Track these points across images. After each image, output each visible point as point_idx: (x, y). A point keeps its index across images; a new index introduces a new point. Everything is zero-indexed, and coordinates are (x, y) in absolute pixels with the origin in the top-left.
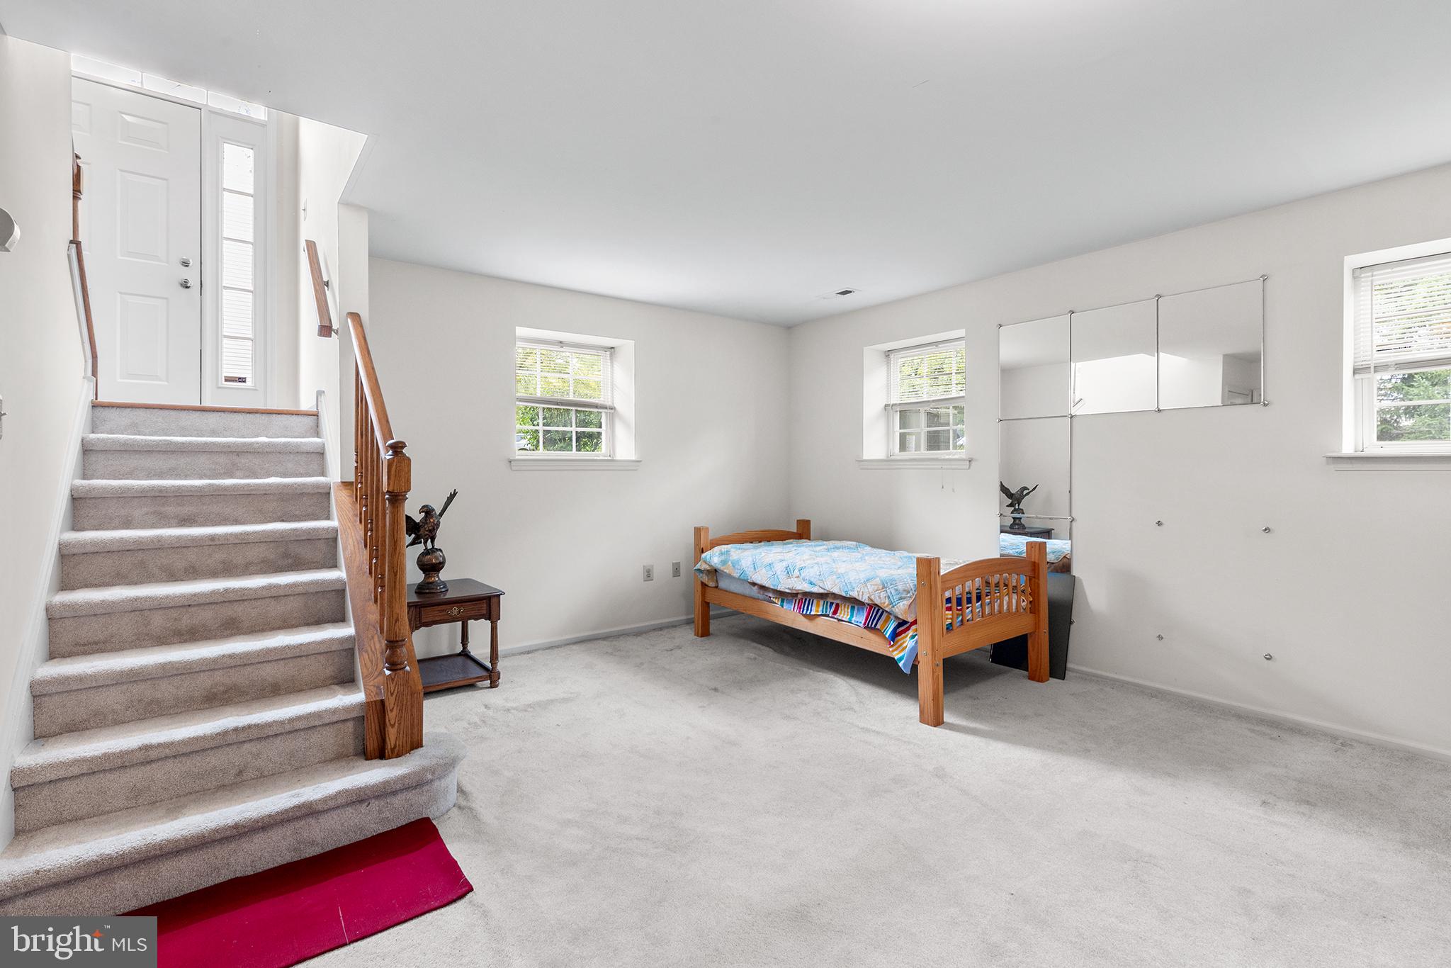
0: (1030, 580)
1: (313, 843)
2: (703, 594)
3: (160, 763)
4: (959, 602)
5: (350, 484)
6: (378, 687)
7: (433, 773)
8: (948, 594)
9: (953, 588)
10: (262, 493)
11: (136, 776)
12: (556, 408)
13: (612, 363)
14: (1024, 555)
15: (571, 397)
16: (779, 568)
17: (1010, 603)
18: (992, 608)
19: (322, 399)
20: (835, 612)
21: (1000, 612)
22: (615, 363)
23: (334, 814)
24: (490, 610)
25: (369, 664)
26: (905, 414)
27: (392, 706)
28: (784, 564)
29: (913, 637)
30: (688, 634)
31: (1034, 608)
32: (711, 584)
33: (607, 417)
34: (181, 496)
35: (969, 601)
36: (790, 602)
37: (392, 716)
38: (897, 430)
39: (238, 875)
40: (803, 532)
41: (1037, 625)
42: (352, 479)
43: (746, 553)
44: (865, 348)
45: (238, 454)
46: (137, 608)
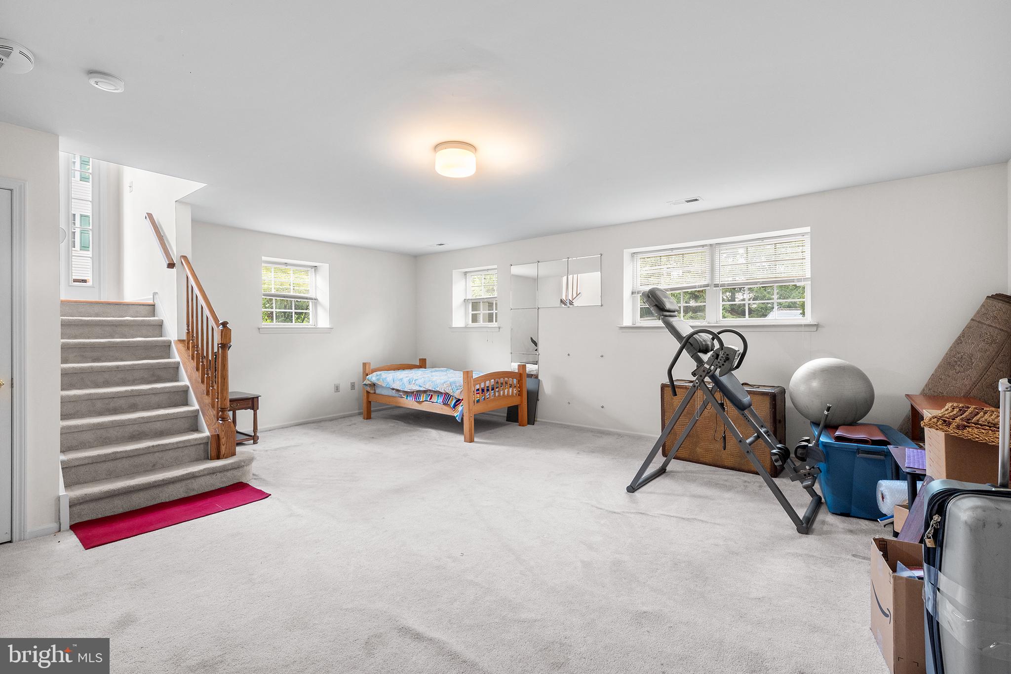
0: (519, 381)
1: (194, 490)
2: (368, 397)
3: (120, 460)
4: (483, 390)
5: (183, 341)
6: (215, 429)
7: (244, 463)
8: (478, 387)
9: (480, 384)
10: (136, 345)
11: (109, 465)
12: (285, 300)
13: (315, 275)
14: (517, 371)
15: (292, 293)
16: (405, 380)
17: (508, 391)
18: (500, 393)
19: (157, 296)
20: (430, 399)
21: (503, 395)
22: (317, 275)
23: (202, 478)
24: (253, 405)
25: (209, 420)
26: (475, 305)
27: (223, 436)
28: (408, 378)
29: (462, 406)
30: (360, 419)
31: (520, 394)
32: (372, 392)
33: (312, 305)
34: (93, 347)
35: (488, 390)
36: (411, 396)
37: (223, 441)
38: (471, 312)
39: (163, 501)
40: (423, 364)
41: (522, 402)
42: (185, 338)
43: (390, 375)
44: (453, 271)
45: (116, 326)
46: (90, 398)
